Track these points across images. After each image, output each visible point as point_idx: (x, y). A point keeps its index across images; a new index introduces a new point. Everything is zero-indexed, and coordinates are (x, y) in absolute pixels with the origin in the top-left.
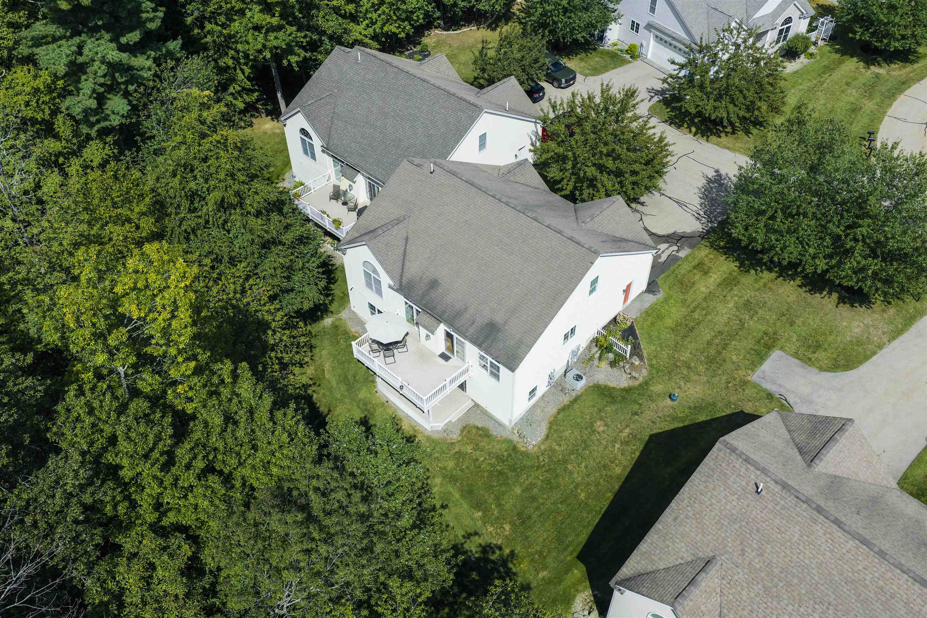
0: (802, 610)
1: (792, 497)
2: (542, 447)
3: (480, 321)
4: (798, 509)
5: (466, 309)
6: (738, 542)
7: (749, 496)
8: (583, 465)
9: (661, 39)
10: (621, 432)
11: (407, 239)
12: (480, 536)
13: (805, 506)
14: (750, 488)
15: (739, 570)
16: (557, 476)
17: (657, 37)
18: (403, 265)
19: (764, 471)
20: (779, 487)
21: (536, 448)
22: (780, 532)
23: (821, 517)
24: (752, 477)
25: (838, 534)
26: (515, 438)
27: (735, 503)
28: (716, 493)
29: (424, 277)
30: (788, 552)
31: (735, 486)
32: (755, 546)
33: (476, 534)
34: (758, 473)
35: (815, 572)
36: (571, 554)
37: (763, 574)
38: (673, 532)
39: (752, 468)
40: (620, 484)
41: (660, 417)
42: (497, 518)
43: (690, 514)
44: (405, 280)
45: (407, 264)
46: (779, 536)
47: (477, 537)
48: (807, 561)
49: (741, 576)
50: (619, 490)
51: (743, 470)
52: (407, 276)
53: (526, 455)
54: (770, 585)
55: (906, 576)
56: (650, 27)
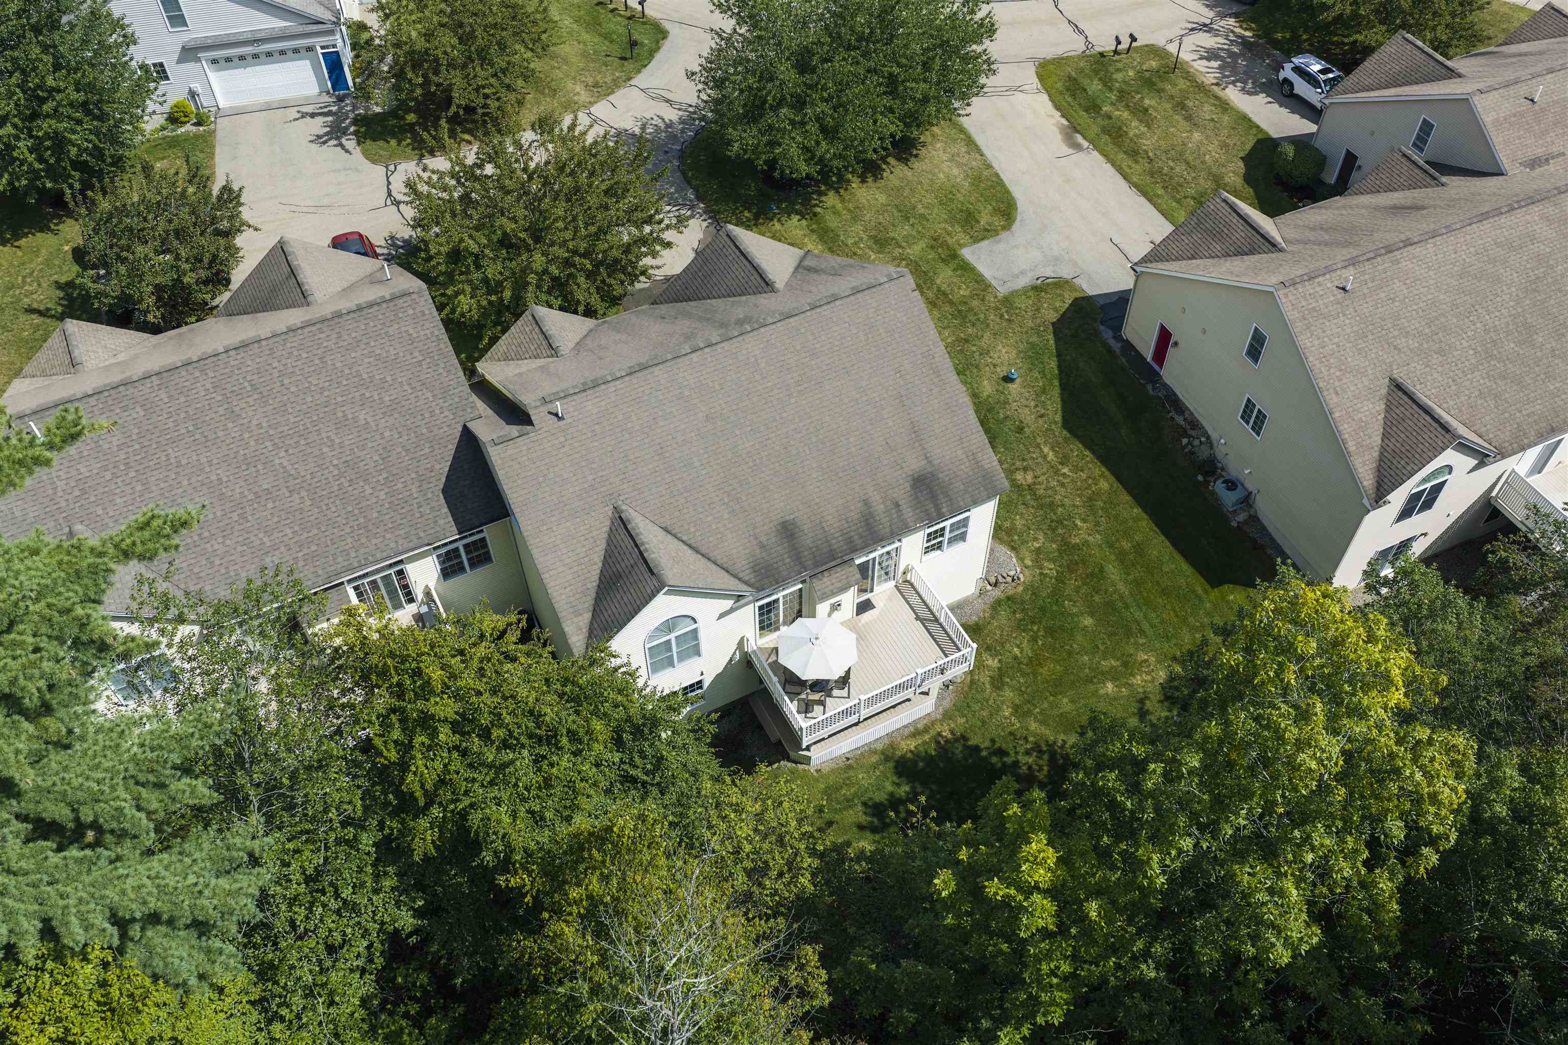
0: (1469, 334)
1: (1366, 264)
2: (1028, 562)
3: (902, 492)
4: (1380, 268)
5: (866, 503)
6: (1386, 346)
7: (1346, 303)
8: (1078, 522)
9: (228, 60)
10: (1045, 457)
11: (666, 530)
12: (1147, 698)
13: (1379, 259)
14: (1339, 296)
15: (1413, 365)
16: (1084, 562)
17: (214, 61)
18: (715, 563)
19: (1328, 270)
20: (1351, 268)
21: (1027, 572)
22: (1394, 300)
23: (1396, 253)
24: (1329, 285)
25: (1417, 250)
26: (996, 593)
27: (1347, 321)
28: (1329, 332)
29: (763, 539)
30: (1414, 307)
31: (1330, 308)
32: (1396, 333)
33: (1142, 701)
34: (1328, 276)
35: (1442, 297)
36: (1207, 592)
37: (1425, 346)
38: (1349, 404)
39: (1321, 279)
40: (1125, 493)
41: (1036, 406)
42: (1125, 665)
43: (1338, 374)
44: (747, 575)
45: (716, 554)
46: (1397, 304)
47: (1148, 702)
48: (1430, 297)
49: (1418, 367)
50: (1134, 497)
51: (1317, 289)
52: (742, 565)
53: (1033, 590)
54: (1437, 346)
55: (1474, 226)
56: (189, 53)
